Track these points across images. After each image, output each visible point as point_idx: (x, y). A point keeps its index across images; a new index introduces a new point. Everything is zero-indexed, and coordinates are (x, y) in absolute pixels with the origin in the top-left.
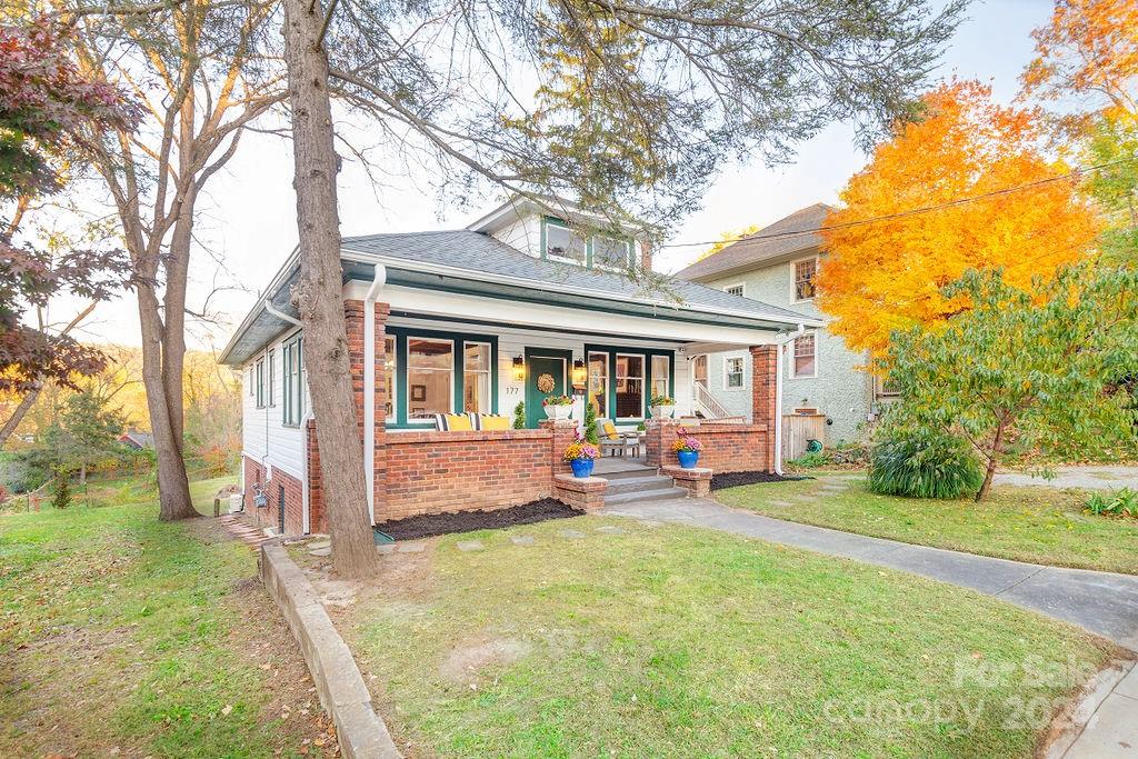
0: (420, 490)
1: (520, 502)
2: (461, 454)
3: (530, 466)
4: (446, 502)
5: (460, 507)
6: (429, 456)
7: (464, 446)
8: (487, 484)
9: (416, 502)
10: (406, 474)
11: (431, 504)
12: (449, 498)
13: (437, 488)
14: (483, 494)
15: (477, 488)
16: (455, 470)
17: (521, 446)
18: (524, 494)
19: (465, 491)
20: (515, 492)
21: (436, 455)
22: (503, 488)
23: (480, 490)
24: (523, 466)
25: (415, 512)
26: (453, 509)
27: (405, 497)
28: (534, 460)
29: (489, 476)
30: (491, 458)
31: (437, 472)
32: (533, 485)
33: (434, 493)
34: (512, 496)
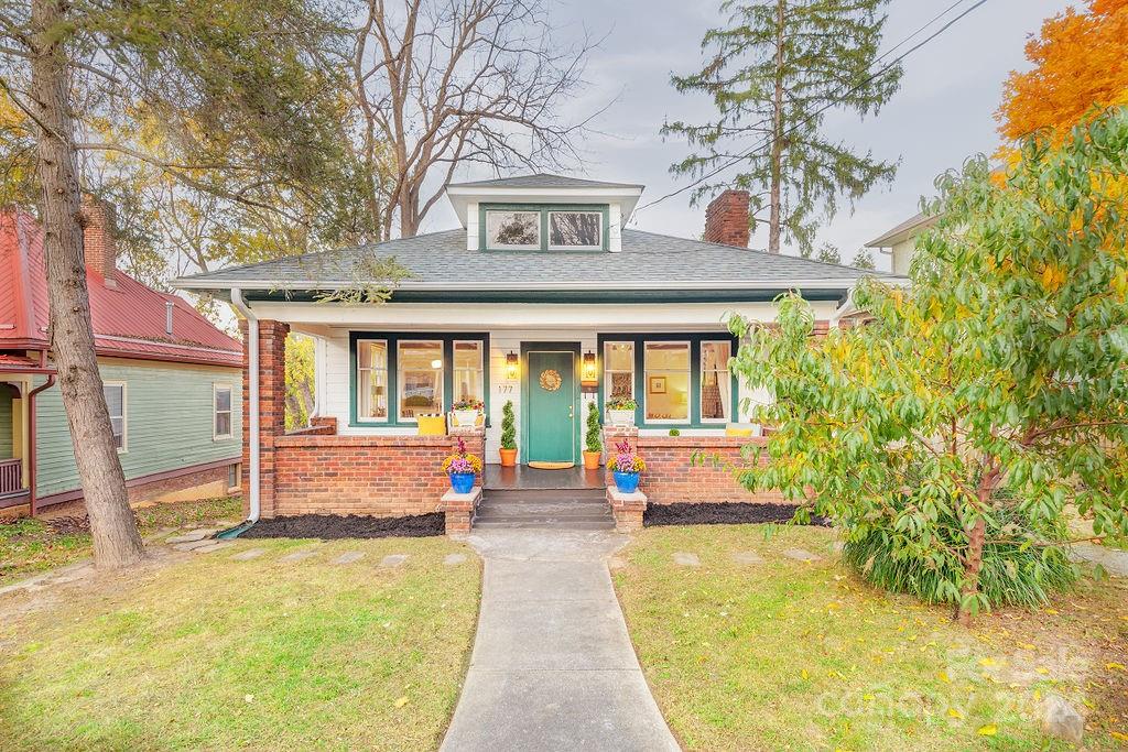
0: (310, 491)
1: (415, 511)
2: (351, 459)
3: (429, 475)
4: (335, 505)
5: (350, 511)
6: (319, 459)
7: (354, 451)
8: (378, 490)
9: (306, 502)
10: (296, 475)
11: (320, 505)
12: (338, 501)
13: (326, 490)
14: (374, 501)
15: (368, 493)
16: (345, 475)
17: (417, 454)
18: (422, 504)
19: (355, 496)
20: (409, 501)
21: (326, 459)
22: (395, 496)
23: (371, 495)
24: (420, 475)
25: (305, 512)
26: (343, 512)
27: (295, 496)
28: (432, 469)
29: (380, 483)
30: (382, 464)
31: (327, 475)
32: (431, 495)
33: (323, 495)
34: (406, 505)
